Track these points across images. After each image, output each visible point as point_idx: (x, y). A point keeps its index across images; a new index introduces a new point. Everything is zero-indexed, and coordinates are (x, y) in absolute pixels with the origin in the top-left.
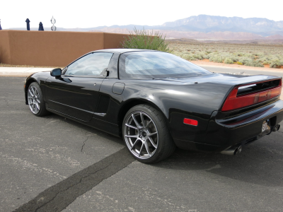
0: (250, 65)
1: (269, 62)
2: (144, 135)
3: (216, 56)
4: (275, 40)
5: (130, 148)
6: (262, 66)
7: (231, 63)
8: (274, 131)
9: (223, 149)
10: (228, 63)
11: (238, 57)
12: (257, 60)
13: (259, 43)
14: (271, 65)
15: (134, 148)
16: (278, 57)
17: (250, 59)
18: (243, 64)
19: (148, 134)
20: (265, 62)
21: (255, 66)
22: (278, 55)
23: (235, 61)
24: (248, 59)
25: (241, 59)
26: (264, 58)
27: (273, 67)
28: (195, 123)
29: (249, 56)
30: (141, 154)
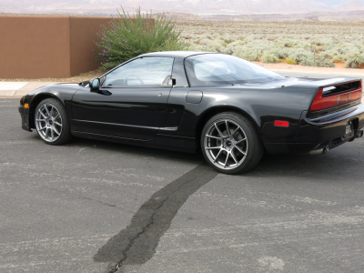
0: (310, 65)
1: (344, 56)
2: (228, 144)
3: (244, 47)
4: (351, 13)
5: (212, 161)
6: (331, 66)
7: (275, 61)
8: (357, 137)
9: (312, 149)
10: (269, 61)
11: (285, 50)
12: (321, 54)
13: (321, 19)
14: (347, 63)
15: (216, 161)
16: (359, 47)
17: (309, 53)
18: (298, 62)
19: (234, 142)
20: (335, 58)
21: (318, 65)
22: (358, 43)
23: (281, 58)
24: (305, 53)
25: (293, 53)
26: (334, 50)
27: (350, 66)
28: (286, 124)
29: (306, 47)
30: (227, 165)
